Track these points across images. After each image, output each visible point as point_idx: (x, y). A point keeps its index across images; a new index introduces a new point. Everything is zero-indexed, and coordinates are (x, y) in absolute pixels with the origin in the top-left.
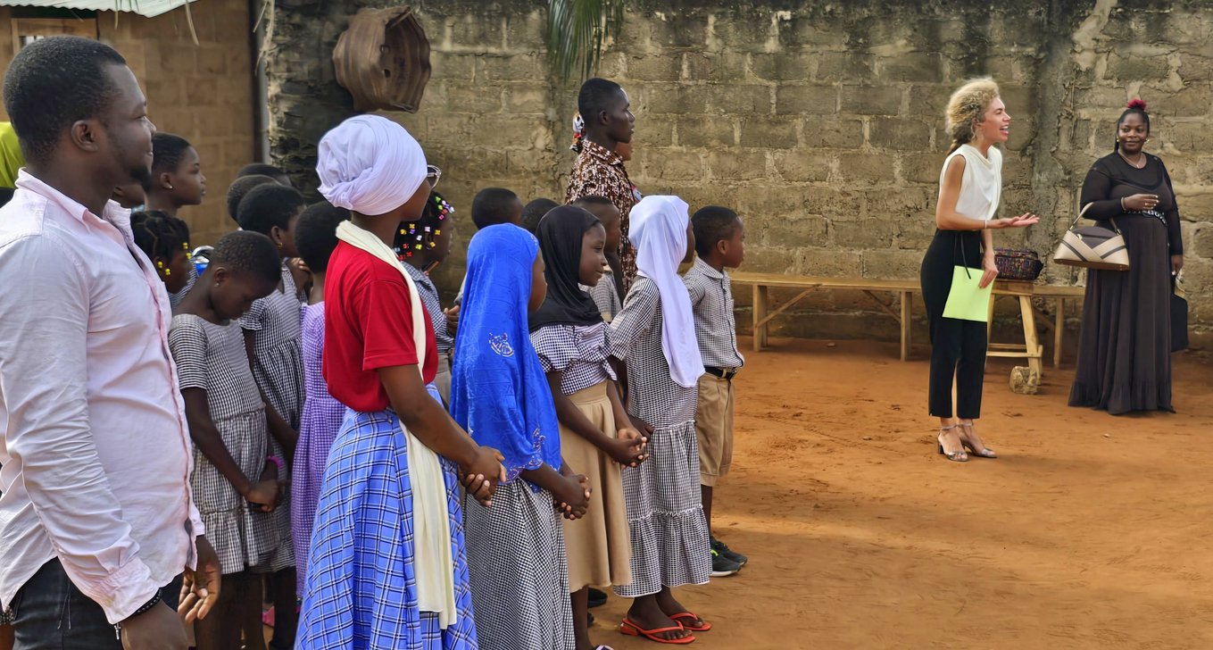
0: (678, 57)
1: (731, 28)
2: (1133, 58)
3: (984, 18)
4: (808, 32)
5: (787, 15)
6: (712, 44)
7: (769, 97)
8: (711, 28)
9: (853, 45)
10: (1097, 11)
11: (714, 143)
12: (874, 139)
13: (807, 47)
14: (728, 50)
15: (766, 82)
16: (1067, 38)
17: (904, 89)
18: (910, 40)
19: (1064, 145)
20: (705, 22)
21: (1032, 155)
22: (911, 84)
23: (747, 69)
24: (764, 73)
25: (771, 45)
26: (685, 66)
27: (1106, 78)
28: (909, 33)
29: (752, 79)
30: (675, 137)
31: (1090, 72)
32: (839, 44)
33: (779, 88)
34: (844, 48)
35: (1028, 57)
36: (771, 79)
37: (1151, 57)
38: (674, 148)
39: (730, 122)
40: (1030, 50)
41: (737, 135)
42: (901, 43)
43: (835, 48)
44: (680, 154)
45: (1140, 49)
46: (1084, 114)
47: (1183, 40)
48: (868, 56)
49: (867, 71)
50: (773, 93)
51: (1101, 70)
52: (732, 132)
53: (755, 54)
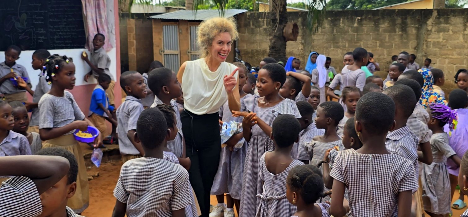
0: (333, 28)
1: (346, 21)
2: (441, 27)
3: (406, 18)
4: (364, 22)
5: (359, 18)
6: (342, 25)
7: (355, 37)
8: (341, 21)
9: (375, 25)
10: (432, 17)
11: (341, 47)
12: (380, 46)
13: (364, 25)
14: (345, 26)
15: (354, 33)
16: (426, 23)
17: (387, 35)
18: (388, 23)
19: (425, 47)
20: (340, 20)
21: (417, 50)
22: (388, 34)
23: (350, 30)
24: (353, 31)
25: (356, 25)
26: (335, 30)
27: (435, 32)
28: (388, 22)
29: (351, 33)
30: (332, 46)
31: (431, 31)
32: (372, 24)
33: (357, 35)
34: (373, 25)
35: (416, 27)
36: (355, 33)
37: (445, 27)
38: (332, 49)
39: (345, 43)
40: (417, 26)
41: (347, 46)
42: (386, 24)
43: (371, 25)
44: (333, 50)
45: (443, 25)
46: (429, 40)
47: (453, 23)
48: (379, 27)
49: (378, 31)
50: (356, 36)
51: (433, 30)
52: (346, 44)
53: (352, 27)
